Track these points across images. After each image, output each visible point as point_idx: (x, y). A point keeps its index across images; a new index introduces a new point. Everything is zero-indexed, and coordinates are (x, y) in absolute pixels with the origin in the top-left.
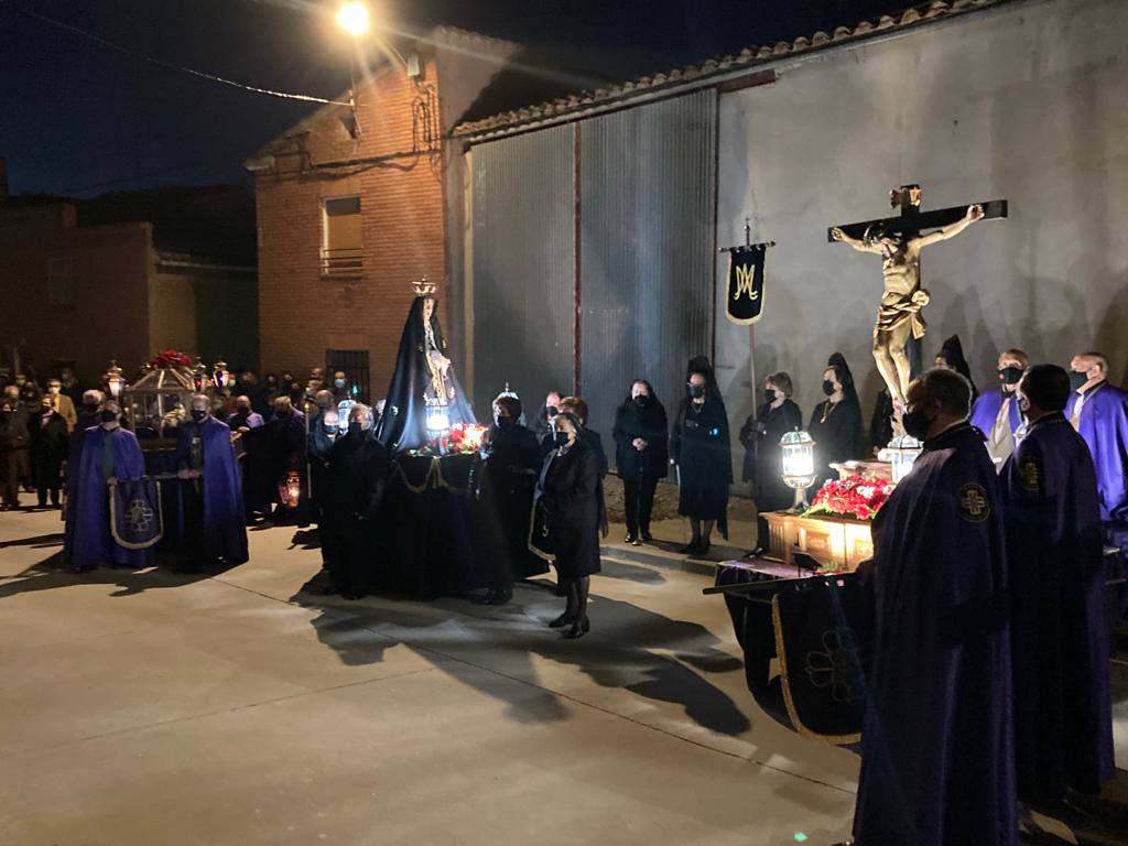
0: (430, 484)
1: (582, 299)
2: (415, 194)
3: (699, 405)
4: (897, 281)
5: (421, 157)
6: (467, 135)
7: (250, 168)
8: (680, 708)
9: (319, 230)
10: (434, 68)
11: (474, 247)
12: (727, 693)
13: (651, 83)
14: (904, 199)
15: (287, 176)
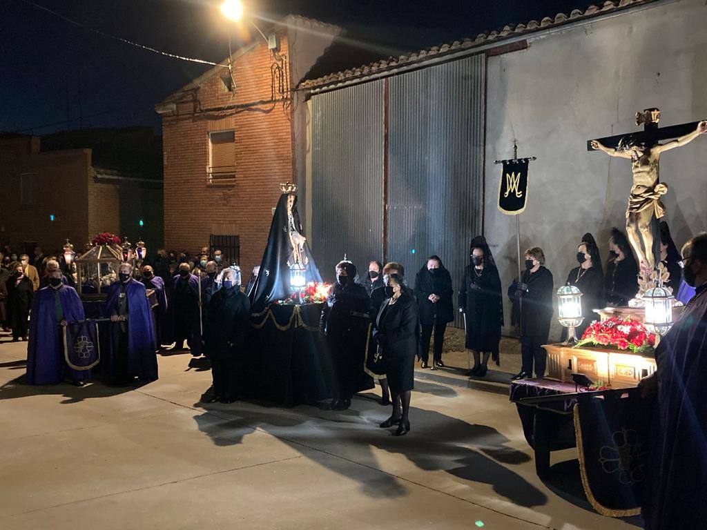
0: (293, 324)
1: (389, 199)
2: (272, 129)
3: (480, 270)
4: (644, 177)
5: (277, 104)
6: (309, 89)
7: (159, 112)
8: (489, 487)
9: (206, 153)
10: (287, 43)
11: (313, 164)
12: (521, 475)
13: (439, 50)
14: (647, 119)
15: (184, 117)
